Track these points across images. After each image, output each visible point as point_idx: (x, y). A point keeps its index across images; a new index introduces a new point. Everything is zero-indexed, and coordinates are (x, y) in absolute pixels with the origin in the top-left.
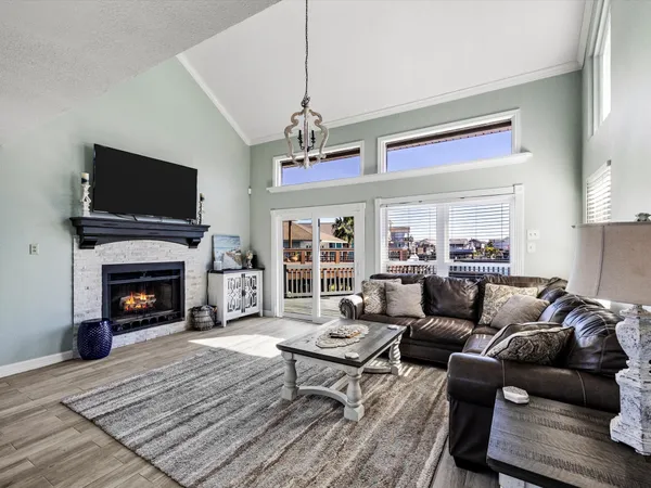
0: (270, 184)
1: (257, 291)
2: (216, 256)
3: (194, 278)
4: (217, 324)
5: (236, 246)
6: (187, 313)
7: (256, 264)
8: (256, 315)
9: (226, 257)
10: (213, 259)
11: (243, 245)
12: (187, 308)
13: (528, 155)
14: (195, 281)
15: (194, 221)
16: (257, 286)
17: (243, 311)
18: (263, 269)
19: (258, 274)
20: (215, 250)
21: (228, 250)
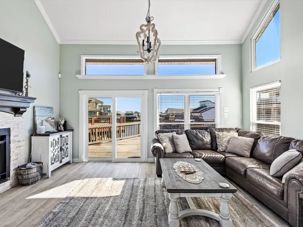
0: (79, 72)
1: (68, 146)
2: (38, 122)
3: (19, 141)
4: (43, 176)
5: (51, 115)
6: (12, 173)
7: (66, 127)
8: (68, 163)
9: (45, 123)
10: (35, 125)
11: (55, 114)
12: (12, 168)
13: (224, 76)
14: (20, 144)
15: (21, 94)
16: (69, 142)
17: (61, 162)
18: (73, 130)
19: (69, 134)
20: (37, 118)
21: (46, 118)
